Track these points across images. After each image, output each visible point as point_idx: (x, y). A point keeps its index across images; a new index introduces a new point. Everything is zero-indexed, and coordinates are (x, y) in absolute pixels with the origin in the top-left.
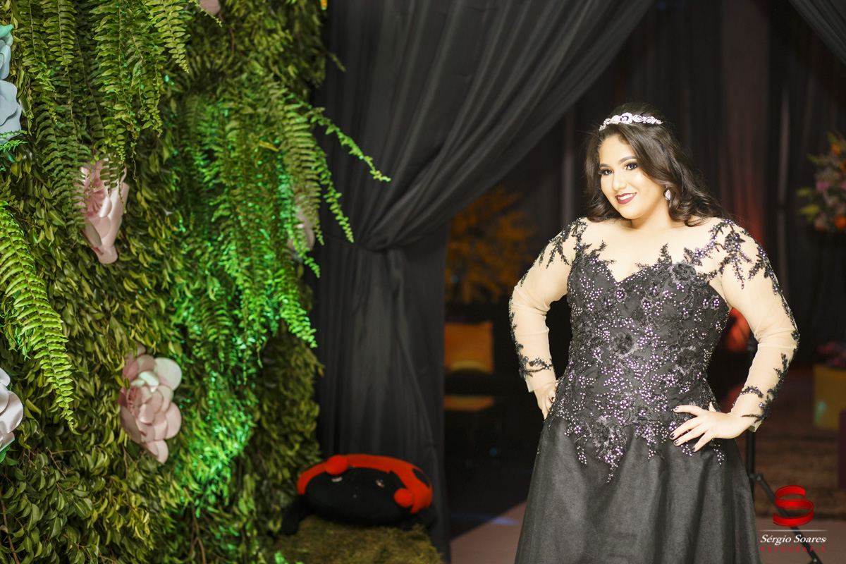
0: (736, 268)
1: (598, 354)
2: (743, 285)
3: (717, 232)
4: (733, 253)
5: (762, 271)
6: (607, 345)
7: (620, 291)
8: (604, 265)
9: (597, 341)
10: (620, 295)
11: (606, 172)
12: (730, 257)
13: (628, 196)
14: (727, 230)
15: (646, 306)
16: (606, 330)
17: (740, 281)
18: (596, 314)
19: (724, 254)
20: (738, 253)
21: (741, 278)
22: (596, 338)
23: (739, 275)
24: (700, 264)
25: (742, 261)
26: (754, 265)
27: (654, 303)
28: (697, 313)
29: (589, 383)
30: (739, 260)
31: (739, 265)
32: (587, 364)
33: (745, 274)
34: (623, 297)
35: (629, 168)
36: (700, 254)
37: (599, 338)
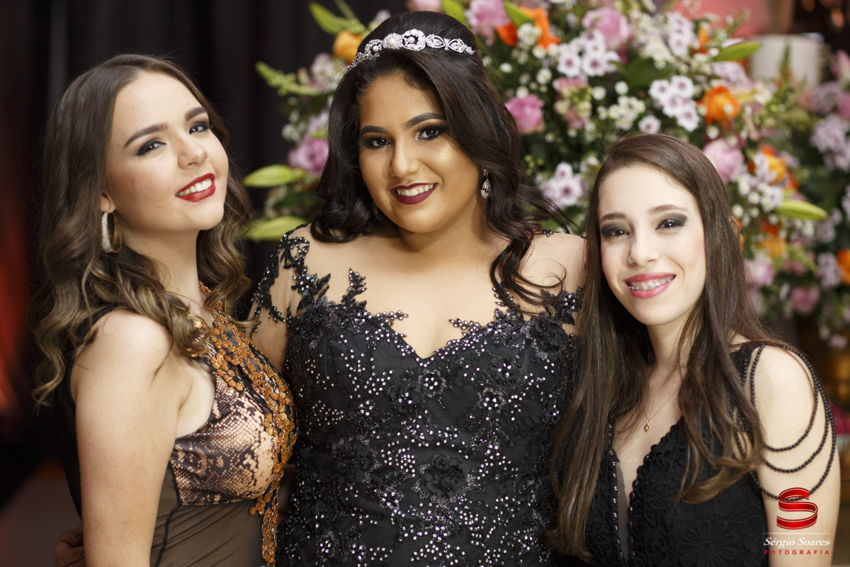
1: (391, 499)
6: (412, 481)
7: (429, 376)
8: (386, 326)
9: (388, 475)
10: (432, 384)
11: (376, 144)
13: (421, 190)
15: (490, 403)
16: (406, 453)
18: (380, 421)
22: (386, 468)
24: (571, 320)
27: (507, 398)
29: (377, 558)
32: (365, 521)
34: (436, 388)
35: (425, 135)
36: (570, 303)
37: (393, 468)
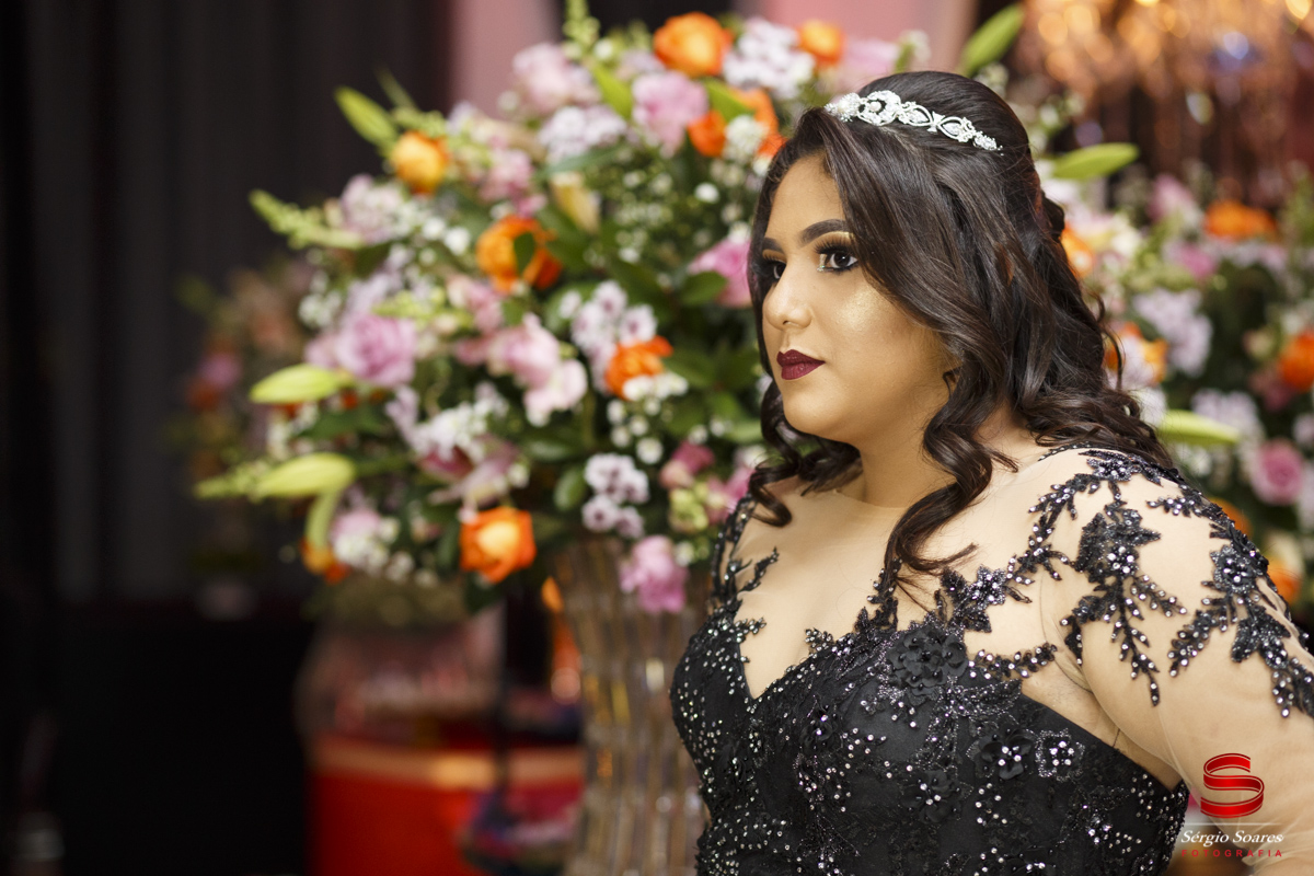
0: (1122, 636)
2: (1155, 692)
3: (1056, 513)
4: (1110, 581)
5: (1222, 640)
8: (734, 641)
12: (1101, 594)
14: (1091, 505)
17: (1144, 678)
19: (1079, 587)
20: (1127, 584)
21: (1142, 667)
23: (1136, 658)
24: (983, 625)
25: (1144, 609)
26: (1189, 619)
28: (980, 798)
30: (1133, 607)
31: (1133, 623)
33: (1158, 652)
36: (987, 589)
